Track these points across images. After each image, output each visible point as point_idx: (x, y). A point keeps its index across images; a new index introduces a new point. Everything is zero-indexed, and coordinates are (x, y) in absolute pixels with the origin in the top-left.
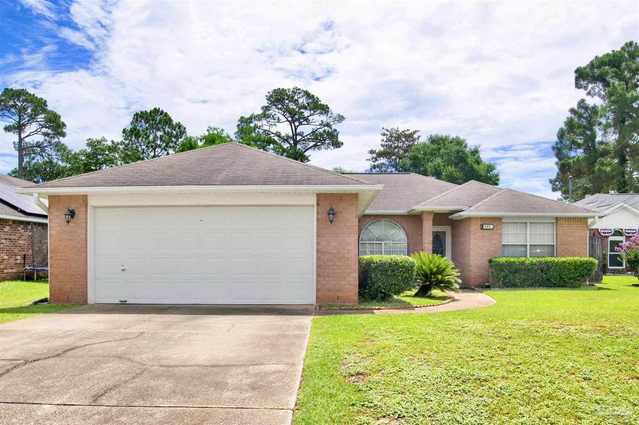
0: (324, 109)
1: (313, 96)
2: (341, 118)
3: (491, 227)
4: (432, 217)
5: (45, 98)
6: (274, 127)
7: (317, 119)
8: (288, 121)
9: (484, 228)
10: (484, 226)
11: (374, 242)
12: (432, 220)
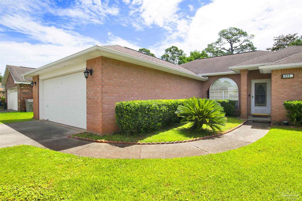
0: (244, 34)
1: (239, 30)
2: (253, 36)
3: (291, 76)
4: (246, 73)
5: (149, 50)
6: (222, 45)
7: (242, 38)
8: (229, 42)
9: (284, 77)
10: (284, 76)
11: (218, 91)
12: (246, 75)
